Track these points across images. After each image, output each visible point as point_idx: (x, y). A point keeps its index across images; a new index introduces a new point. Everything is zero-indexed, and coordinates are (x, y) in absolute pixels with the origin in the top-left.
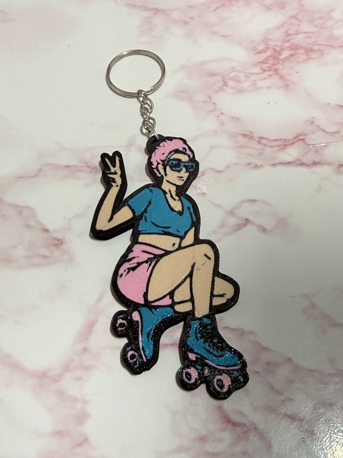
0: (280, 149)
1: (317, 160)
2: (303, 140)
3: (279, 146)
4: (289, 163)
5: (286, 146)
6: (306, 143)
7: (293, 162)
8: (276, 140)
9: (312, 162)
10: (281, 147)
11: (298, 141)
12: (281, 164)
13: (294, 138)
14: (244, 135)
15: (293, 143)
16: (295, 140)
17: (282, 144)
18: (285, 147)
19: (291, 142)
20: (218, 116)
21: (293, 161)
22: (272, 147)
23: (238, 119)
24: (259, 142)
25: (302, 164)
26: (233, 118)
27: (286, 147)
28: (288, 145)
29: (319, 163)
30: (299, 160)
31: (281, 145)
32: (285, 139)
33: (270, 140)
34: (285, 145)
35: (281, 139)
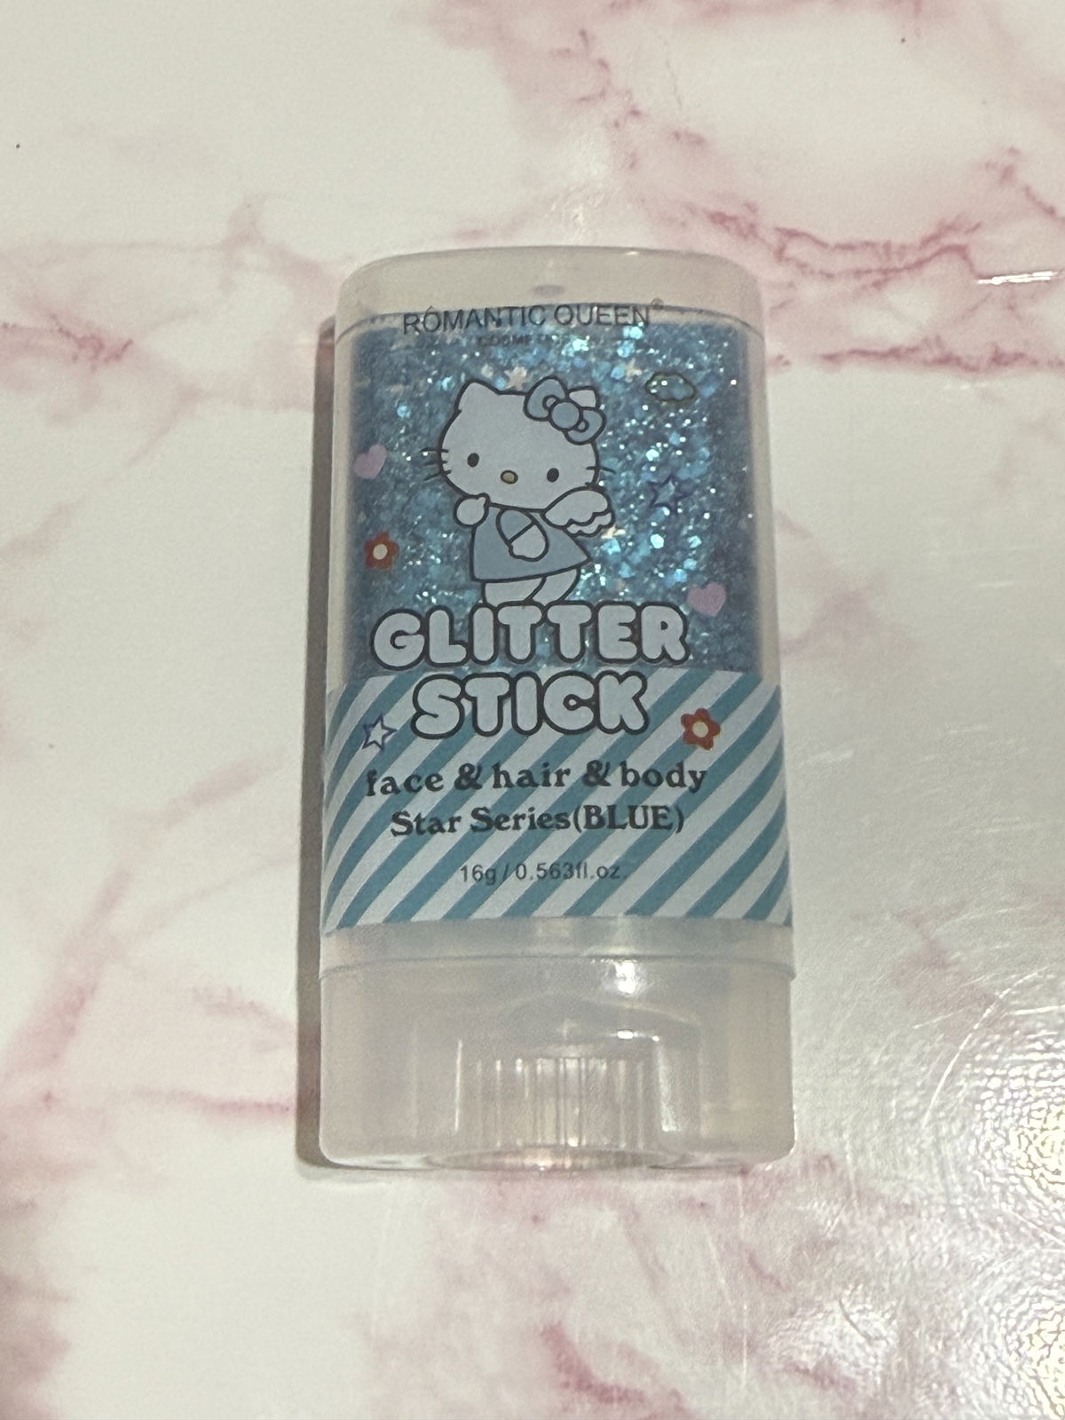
0: (864, 287)
1: (1009, 347)
2: (961, 251)
3: (858, 273)
4: (894, 354)
5: (891, 275)
6: (971, 266)
7: (914, 350)
8: (848, 247)
9: (987, 353)
10: (867, 280)
11: (938, 254)
12: (863, 354)
13: (926, 242)
14: (719, 219)
15: (920, 264)
16: (928, 252)
17: (874, 264)
18: (885, 277)
19: (911, 258)
20: (617, 125)
21: (913, 344)
22: (830, 276)
23: (698, 142)
24: (780, 254)
25: (948, 360)
26: (677, 135)
27: (886, 280)
28: (897, 270)
29: (1019, 356)
30: (938, 339)
31: (869, 271)
32: (887, 246)
33: (822, 245)
34: (885, 272)
35: (868, 244)
